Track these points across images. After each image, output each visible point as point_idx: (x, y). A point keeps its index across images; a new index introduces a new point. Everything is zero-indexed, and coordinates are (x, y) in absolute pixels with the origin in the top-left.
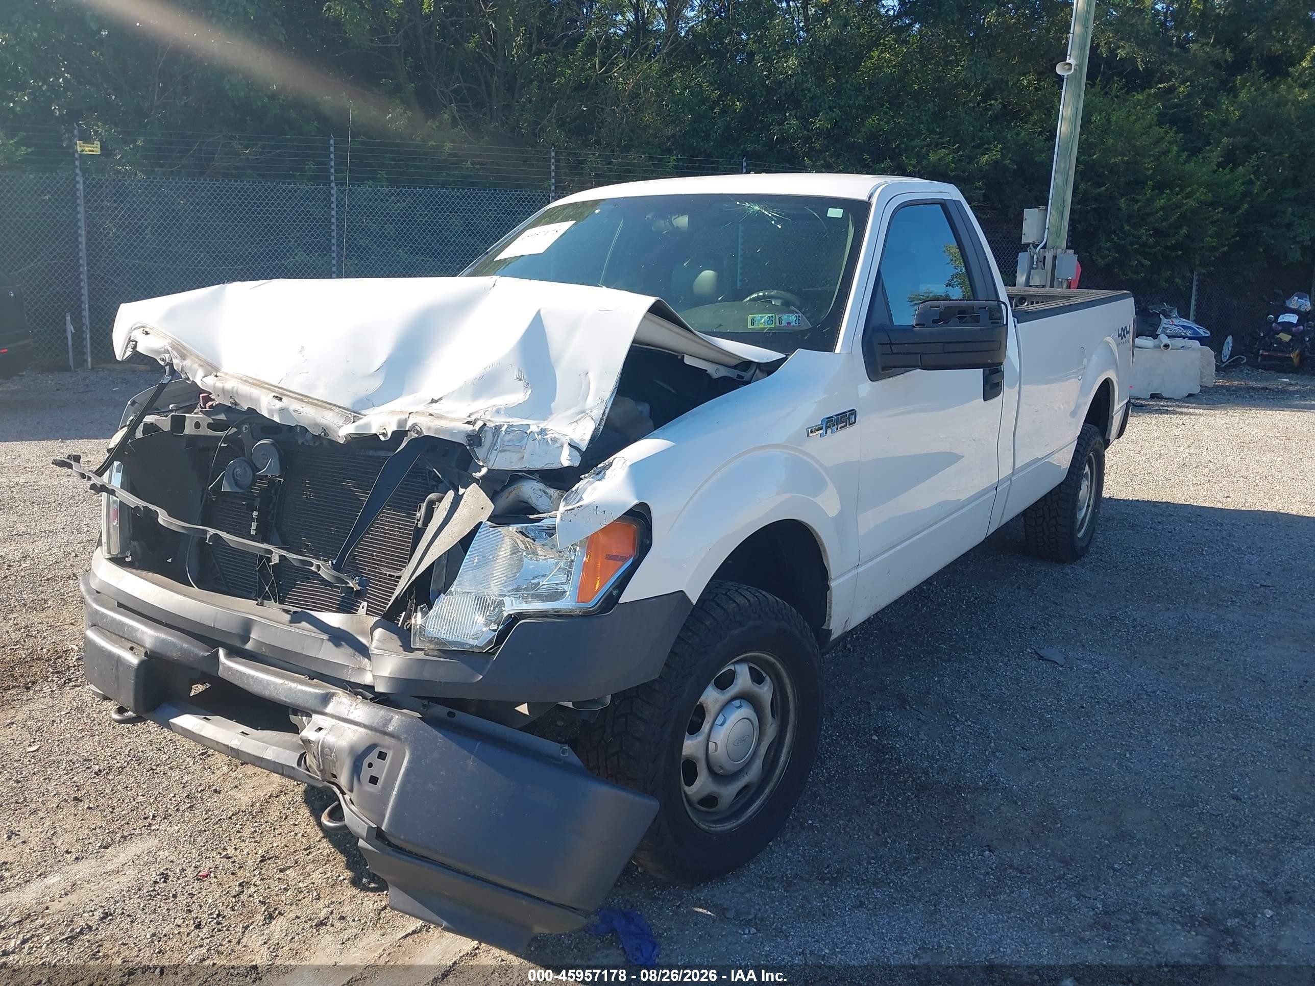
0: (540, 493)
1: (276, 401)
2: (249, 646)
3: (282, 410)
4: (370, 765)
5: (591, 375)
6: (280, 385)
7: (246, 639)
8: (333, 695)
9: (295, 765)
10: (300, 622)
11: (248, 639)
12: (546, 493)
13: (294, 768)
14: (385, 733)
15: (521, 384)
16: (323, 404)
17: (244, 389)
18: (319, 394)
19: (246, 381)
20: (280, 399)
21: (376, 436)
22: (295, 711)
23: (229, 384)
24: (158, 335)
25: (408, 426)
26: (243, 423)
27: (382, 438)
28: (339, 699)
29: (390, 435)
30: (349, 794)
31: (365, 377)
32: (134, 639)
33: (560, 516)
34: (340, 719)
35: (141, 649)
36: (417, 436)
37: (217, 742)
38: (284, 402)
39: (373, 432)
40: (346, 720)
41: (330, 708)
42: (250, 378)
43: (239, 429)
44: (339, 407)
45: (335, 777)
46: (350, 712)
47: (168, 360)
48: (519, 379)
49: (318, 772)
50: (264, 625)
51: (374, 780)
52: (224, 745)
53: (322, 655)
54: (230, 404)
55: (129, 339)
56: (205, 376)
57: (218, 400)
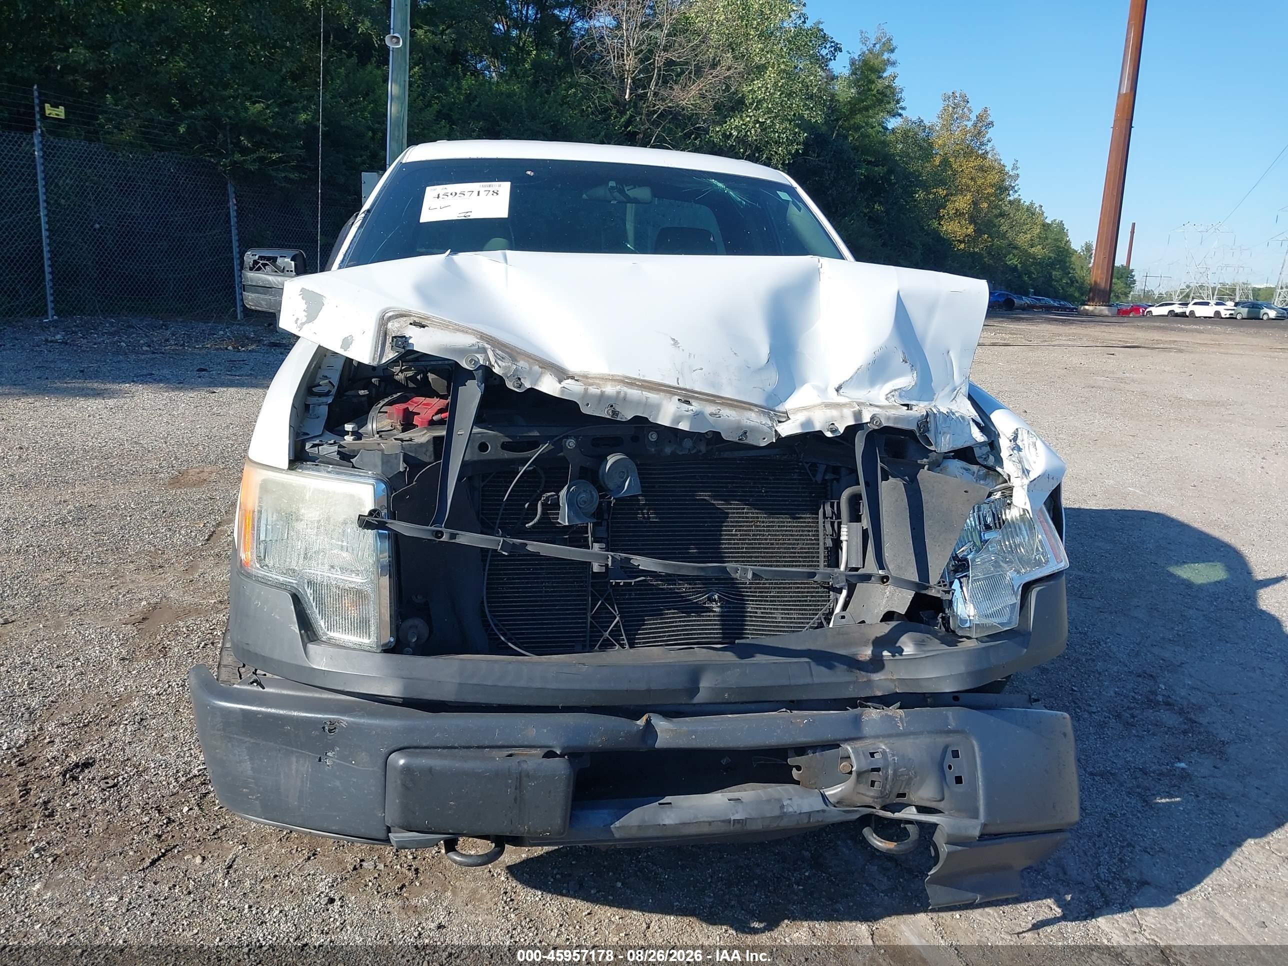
0: (961, 471)
1: (686, 406)
2: (700, 698)
3: (698, 415)
4: (950, 767)
5: (952, 354)
6: (681, 385)
7: (694, 690)
8: (861, 715)
9: (824, 807)
10: (753, 656)
11: (697, 690)
12: (967, 470)
13: (824, 811)
14: (949, 732)
15: (907, 366)
16: (739, 404)
17: (633, 393)
18: (728, 392)
19: (632, 383)
20: (688, 403)
21: (820, 432)
22: (801, 750)
23: (610, 389)
24: (445, 326)
25: (866, 418)
26: (567, 437)
27: (829, 434)
28: (873, 714)
29: (842, 430)
30: (933, 805)
31: (760, 370)
32: (520, 743)
33: (1026, 487)
34: (890, 736)
35: (533, 752)
36: (877, 428)
37: (710, 823)
38: (695, 406)
39: (817, 429)
40: (900, 735)
41: (867, 730)
42: (635, 379)
43: (559, 445)
44: (756, 406)
45: (903, 795)
46: (900, 724)
47: (481, 363)
48: (905, 361)
49: (869, 801)
50: (723, 668)
51: (959, 780)
52: (723, 821)
53: (816, 680)
54: (605, 414)
55: (385, 334)
56: (560, 382)
57: (585, 410)
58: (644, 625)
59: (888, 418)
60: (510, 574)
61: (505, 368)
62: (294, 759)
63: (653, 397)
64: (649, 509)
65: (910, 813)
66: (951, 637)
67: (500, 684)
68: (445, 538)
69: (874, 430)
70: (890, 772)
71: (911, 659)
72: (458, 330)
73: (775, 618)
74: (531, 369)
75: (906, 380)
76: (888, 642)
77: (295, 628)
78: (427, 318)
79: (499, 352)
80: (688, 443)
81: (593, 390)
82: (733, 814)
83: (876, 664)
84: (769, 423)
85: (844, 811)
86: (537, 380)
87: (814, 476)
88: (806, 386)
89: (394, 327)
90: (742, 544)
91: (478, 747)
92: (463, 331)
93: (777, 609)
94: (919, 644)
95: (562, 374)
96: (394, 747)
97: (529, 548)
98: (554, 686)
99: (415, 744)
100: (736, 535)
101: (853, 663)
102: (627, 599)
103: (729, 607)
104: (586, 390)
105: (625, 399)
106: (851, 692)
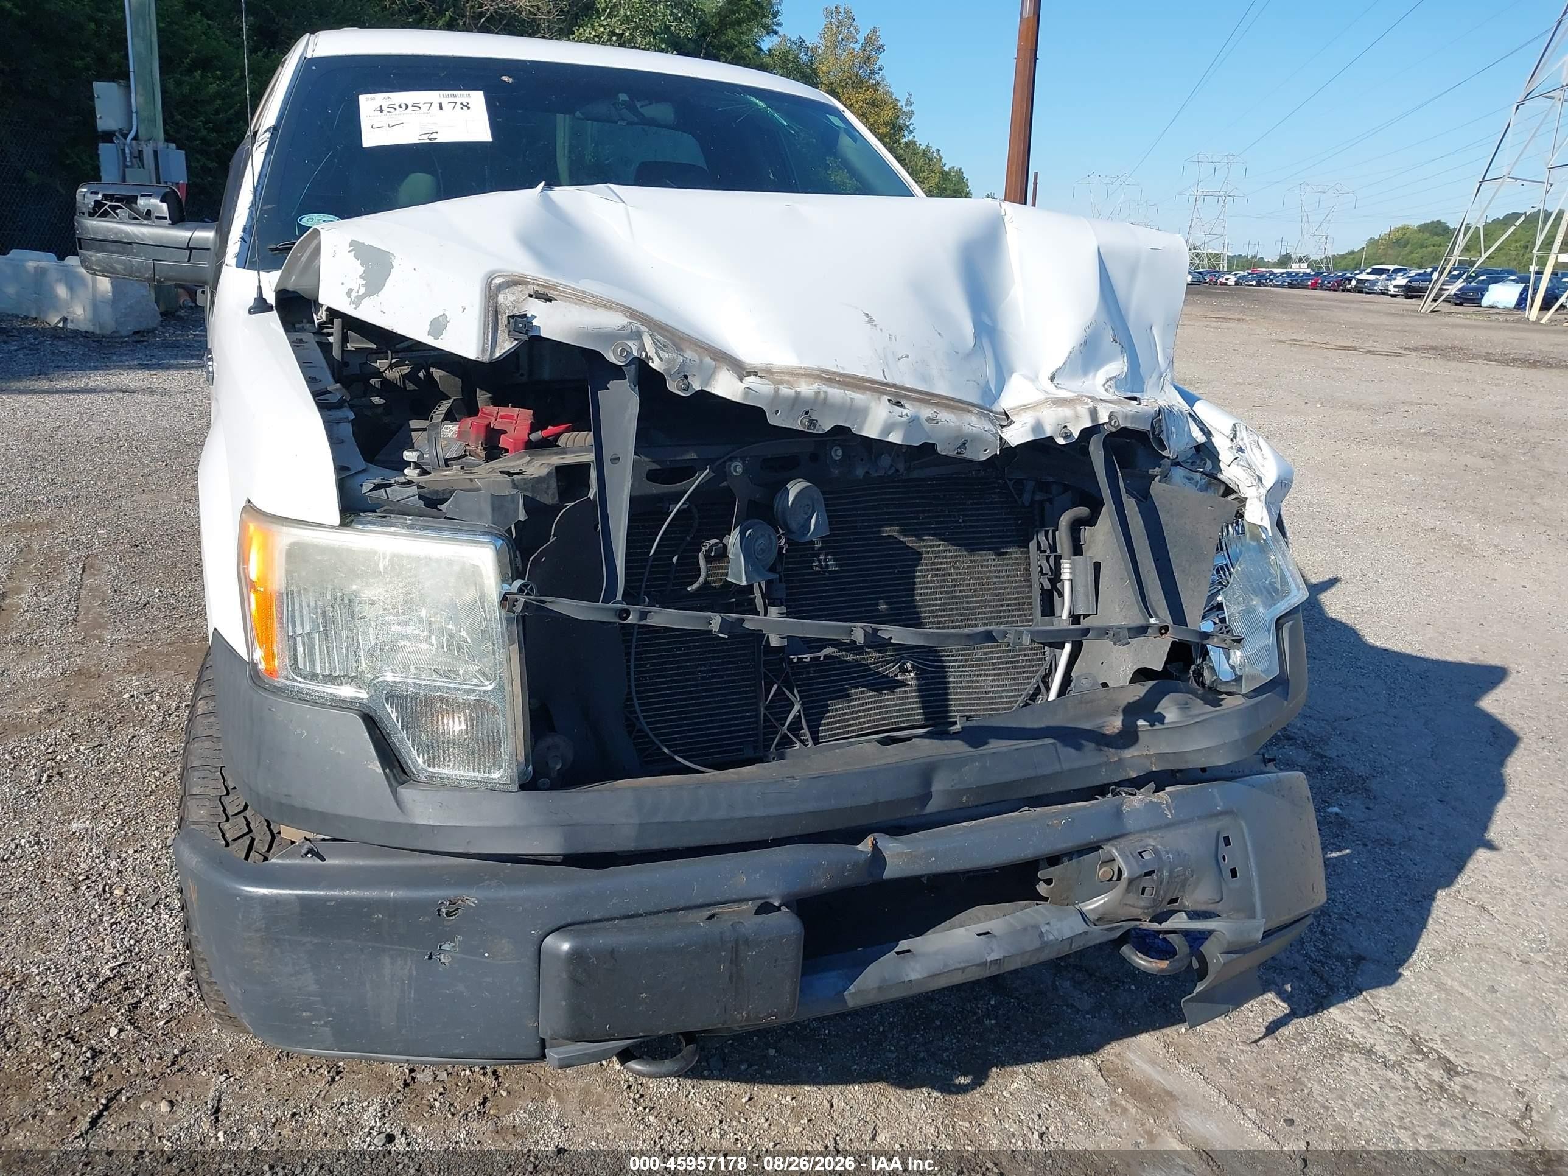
0: (1184, 481)
1: (898, 409)
2: (932, 807)
4: (1224, 858)
5: (1155, 332)
6: (890, 380)
7: (926, 796)
8: (1121, 805)
9: (1084, 927)
10: (986, 743)
11: (929, 796)
12: (1189, 479)
13: (1086, 933)
14: (1218, 815)
15: (1118, 347)
16: (956, 404)
17: (836, 393)
18: (941, 388)
19: (830, 378)
20: (899, 404)
21: (1051, 438)
22: (1054, 860)
23: (807, 389)
24: (581, 298)
25: (1103, 418)
26: (731, 459)
27: (1061, 441)
28: (1136, 802)
29: (1076, 435)
30: (1210, 907)
31: (969, 356)
32: (727, 897)
33: (1263, 498)
34: (1158, 828)
35: (744, 907)
36: (1114, 430)
37: (963, 970)
38: (909, 409)
39: (1048, 435)
40: (1169, 825)
41: (1130, 824)
42: (834, 373)
43: (721, 473)
44: (974, 405)
45: (1175, 900)
46: (1167, 812)
47: (635, 354)
48: (1115, 341)
49: (1136, 912)
50: (958, 763)
51: (1234, 873)
52: (978, 965)
53: (1066, 766)
54: (798, 425)
55: (497, 312)
56: (741, 380)
57: (773, 420)
58: (828, 711)
59: (1126, 417)
60: (654, 658)
61: (669, 361)
62: (387, 960)
63: (859, 397)
64: (827, 555)
65: (1179, 922)
66: (1212, 695)
67: (694, 819)
68: (632, 619)
69: (1111, 433)
70: (1165, 874)
71: (1177, 728)
72: (599, 305)
73: (984, 687)
74: (701, 362)
75: (1120, 364)
76: (1145, 708)
77: (376, 767)
78: (552, 287)
79: (660, 338)
81: (785, 391)
82: (989, 954)
83: (1128, 737)
84: (992, 428)
85: (1107, 930)
86: (709, 378)
87: (1020, 496)
88: (1015, 376)
89: (507, 299)
90: (940, 593)
91: (670, 911)
92: (605, 306)
93: (985, 675)
94: (1184, 707)
95: (741, 370)
96: (551, 926)
97: (747, 625)
98: (759, 812)
99: (583, 918)
100: (933, 582)
101: (1102, 740)
103: (928, 678)
104: (777, 390)
105: (825, 402)
106: (1103, 777)
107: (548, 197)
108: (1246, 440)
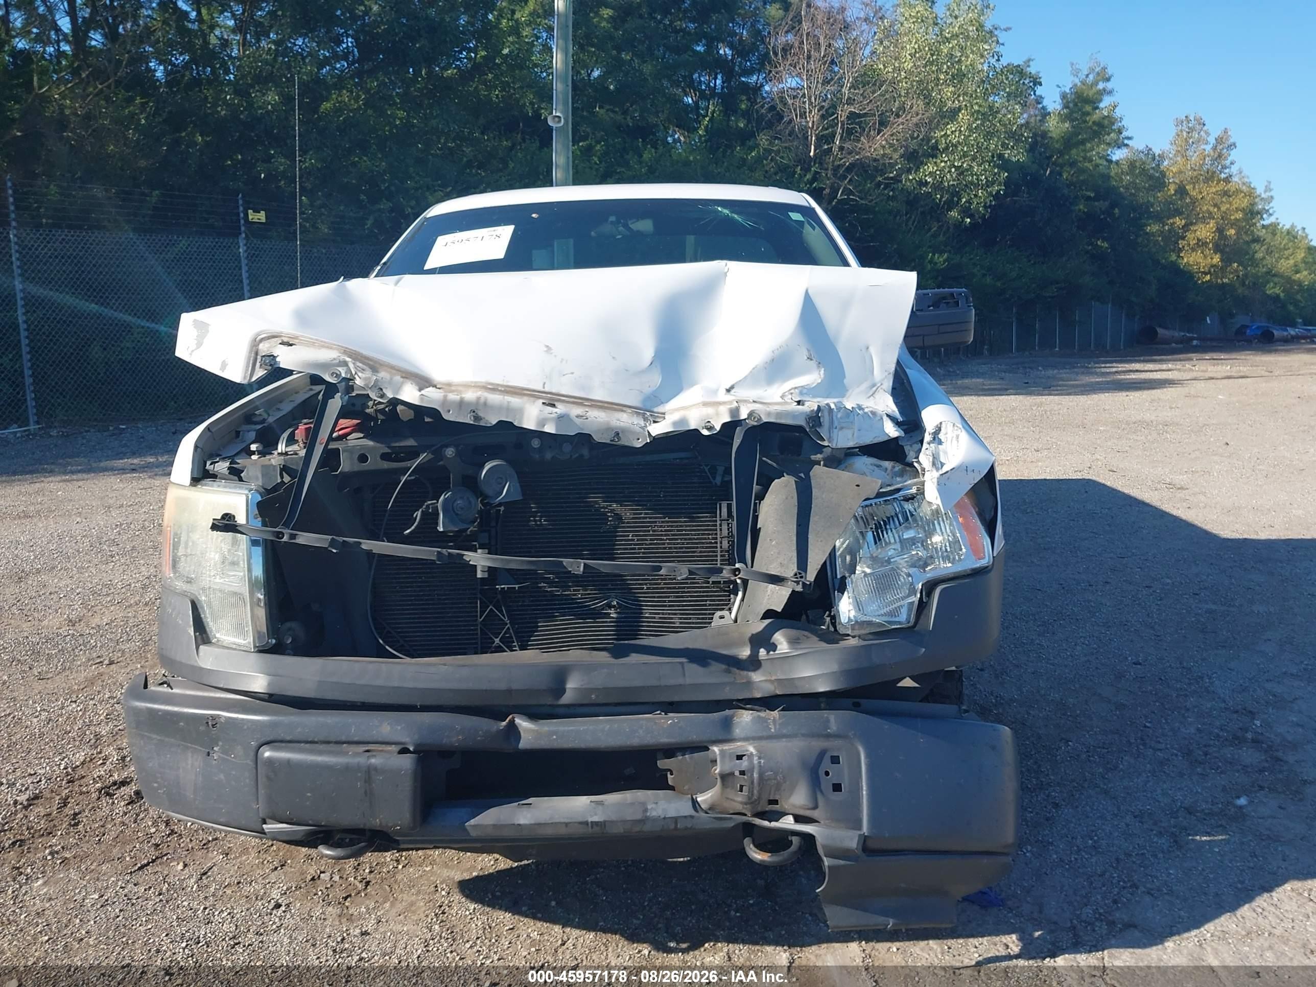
0: (872, 468)
1: (550, 409)
2: (567, 699)
3: (561, 418)
4: (827, 774)
5: (872, 350)
6: (547, 389)
7: (560, 690)
8: (732, 717)
9: (693, 812)
10: (628, 656)
11: (563, 691)
12: (879, 466)
13: (692, 817)
14: (828, 736)
15: (813, 364)
16: (609, 405)
17: (495, 398)
18: (598, 395)
19: (494, 388)
20: (554, 406)
21: (696, 430)
22: (670, 751)
23: (470, 396)
24: (312, 344)
25: (743, 415)
26: (447, 446)
27: (705, 432)
28: (745, 718)
29: (718, 428)
30: (808, 813)
31: (643, 371)
32: (375, 739)
33: (935, 480)
34: (760, 738)
35: (389, 748)
36: (755, 424)
37: (567, 824)
38: (561, 409)
39: (692, 427)
40: (770, 737)
41: (737, 732)
42: (498, 385)
43: (438, 453)
44: (630, 407)
45: (775, 802)
46: (772, 726)
47: (343, 375)
48: (810, 358)
49: (739, 808)
50: (588, 668)
51: (837, 788)
52: (581, 823)
53: (688, 681)
54: (469, 420)
55: (257, 354)
56: (420, 390)
57: (446, 416)
59: (769, 414)
61: (365, 379)
62: (190, 754)
63: (515, 401)
64: (541, 517)
65: (787, 823)
66: (833, 636)
67: (358, 682)
68: (285, 539)
69: (754, 427)
70: (756, 775)
71: (785, 658)
72: (323, 347)
73: (674, 623)
74: (391, 379)
75: (812, 377)
76: (762, 640)
77: (191, 631)
78: (296, 338)
79: (360, 365)
80: (567, 448)
81: (452, 397)
82: (591, 816)
83: (754, 663)
84: (642, 423)
85: (715, 818)
86: (398, 389)
88: (695, 387)
89: (264, 348)
90: (639, 549)
91: (337, 743)
92: (328, 347)
93: (675, 614)
94: (793, 642)
95: (424, 382)
96: (263, 740)
97: (364, 547)
98: (410, 685)
99: (280, 738)
100: (633, 540)
101: (733, 662)
102: (521, 606)
103: (627, 613)
104: (445, 397)
105: (485, 404)
106: (728, 694)
107: (345, 286)
108: (949, 436)
